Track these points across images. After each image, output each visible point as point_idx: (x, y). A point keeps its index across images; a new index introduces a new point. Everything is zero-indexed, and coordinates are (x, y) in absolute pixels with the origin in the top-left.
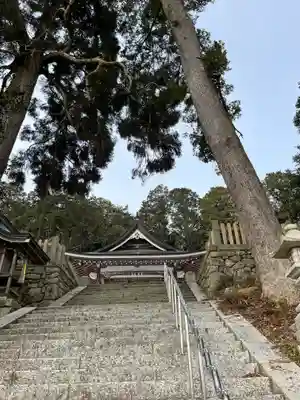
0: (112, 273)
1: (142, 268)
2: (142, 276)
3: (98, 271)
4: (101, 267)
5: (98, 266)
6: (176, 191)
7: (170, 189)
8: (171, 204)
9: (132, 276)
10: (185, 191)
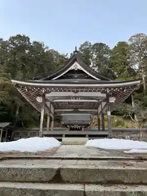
0: (54, 98)
1: (80, 94)
2: (80, 101)
3: (43, 96)
4: (45, 92)
5: (43, 91)
6: (96, 44)
7: (92, 44)
8: (93, 53)
9: (72, 100)
10: (102, 45)
